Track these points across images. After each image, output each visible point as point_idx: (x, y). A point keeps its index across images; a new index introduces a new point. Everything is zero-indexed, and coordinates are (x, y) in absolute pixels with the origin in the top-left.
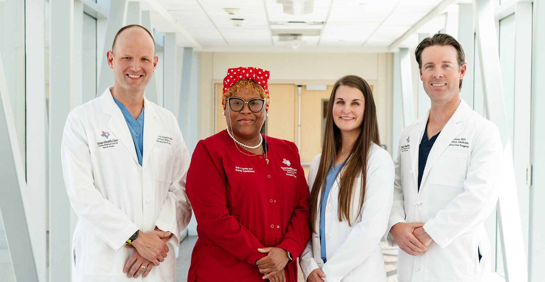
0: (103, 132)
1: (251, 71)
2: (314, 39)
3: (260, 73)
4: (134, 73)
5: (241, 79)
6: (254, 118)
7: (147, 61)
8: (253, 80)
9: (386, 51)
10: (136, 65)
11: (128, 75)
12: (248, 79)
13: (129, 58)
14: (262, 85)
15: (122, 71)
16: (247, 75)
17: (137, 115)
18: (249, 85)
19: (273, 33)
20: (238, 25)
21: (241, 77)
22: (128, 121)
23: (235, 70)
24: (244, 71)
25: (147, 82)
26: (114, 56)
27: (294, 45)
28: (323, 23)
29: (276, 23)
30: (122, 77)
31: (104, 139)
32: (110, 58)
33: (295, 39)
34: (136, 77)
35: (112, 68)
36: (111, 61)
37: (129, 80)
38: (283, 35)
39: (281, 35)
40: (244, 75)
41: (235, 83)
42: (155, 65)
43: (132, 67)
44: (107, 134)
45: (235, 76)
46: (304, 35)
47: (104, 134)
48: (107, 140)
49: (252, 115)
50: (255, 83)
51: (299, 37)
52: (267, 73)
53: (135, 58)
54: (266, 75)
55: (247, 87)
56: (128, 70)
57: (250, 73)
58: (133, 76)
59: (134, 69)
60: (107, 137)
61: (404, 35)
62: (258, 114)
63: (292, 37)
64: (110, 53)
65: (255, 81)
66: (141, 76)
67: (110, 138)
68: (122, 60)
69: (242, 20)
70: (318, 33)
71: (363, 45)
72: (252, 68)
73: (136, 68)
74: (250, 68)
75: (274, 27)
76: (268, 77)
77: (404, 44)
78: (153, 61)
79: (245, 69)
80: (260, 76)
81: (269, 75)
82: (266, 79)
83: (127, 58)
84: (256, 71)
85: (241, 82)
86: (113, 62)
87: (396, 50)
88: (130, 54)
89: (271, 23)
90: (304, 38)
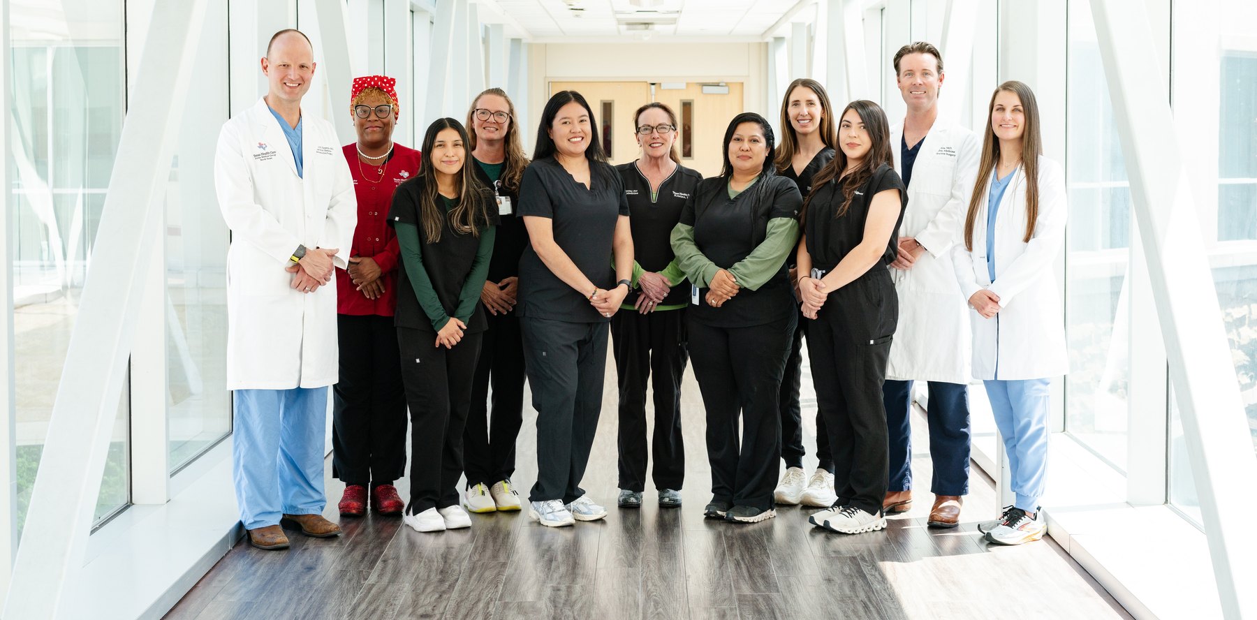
0: (260, 144)
1: (376, 79)
2: (670, 28)
3: (385, 80)
4: (292, 81)
5: (366, 88)
6: (382, 126)
7: (305, 69)
8: (378, 88)
9: (759, 40)
10: (293, 74)
11: (285, 83)
12: (374, 87)
13: (286, 66)
14: (388, 92)
15: (279, 80)
16: (373, 83)
17: (294, 124)
18: (375, 93)
19: (619, 22)
20: (577, 16)
21: (366, 85)
22: (285, 131)
23: (360, 79)
24: (369, 80)
25: (306, 90)
26: (270, 63)
27: (645, 35)
28: (678, 11)
29: (622, 13)
30: (280, 86)
31: (261, 151)
32: (265, 65)
33: (647, 29)
34: (294, 85)
35: (267, 75)
36: (265, 68)
37: (287, 89)
38: (631, 24)
39: (628, 24)
40: (369, 83)
41: (361, 91)
42: (313, 72)
43: (290, 75)
44: (264, 146)
45: (360, 85)
46: (656, 24)
47: (261, 146)
48: (265, 152)
49: (379, 122)
50: (381, 90)
51: (650, 26)
52: (393, 80)
53: (293, 66)
54: (392, 83)
55: (373, 94)
56: (286, 78)
57: (375, 81)
58: (291, 85)
59: (292, 78)
60: (264, 149)
61: (777, 22)
62: (385, 120)
63: (643, 26)
64: (265, 60)
65: (380, 89)
66: (299, 84)
67: (267, 150)
68: (279, 68)
69: (582, 10)
70: (674, 21)
71: (730, 33)
72: (377, 76)
73: (294, 76)
74: (374, 77)
75: (619, 16)
76: (394, 84)
77: (778, 32)
78: (311, 68)
79: (370, 77)
80: (385, 83)
81: (394, 82)
82: (392, 86)
83: (284, 65)
84: (381, 79)
85: (367, 90)
86: (268, 69)
87: (770, 39)
88: (287, 61)
89: (617, 12)
90: (656, 27)
